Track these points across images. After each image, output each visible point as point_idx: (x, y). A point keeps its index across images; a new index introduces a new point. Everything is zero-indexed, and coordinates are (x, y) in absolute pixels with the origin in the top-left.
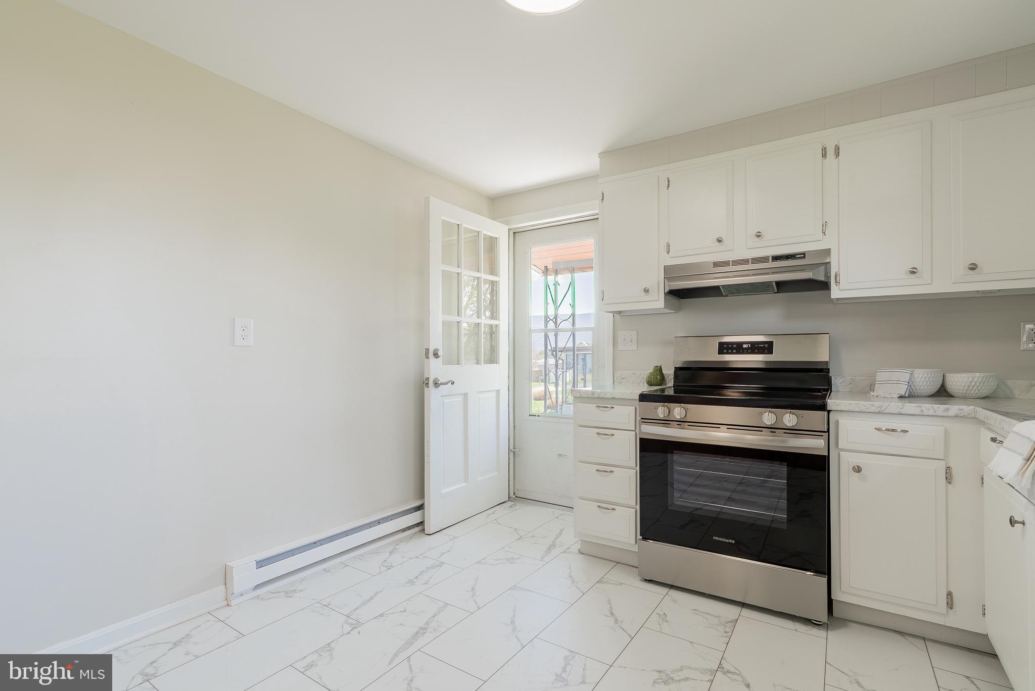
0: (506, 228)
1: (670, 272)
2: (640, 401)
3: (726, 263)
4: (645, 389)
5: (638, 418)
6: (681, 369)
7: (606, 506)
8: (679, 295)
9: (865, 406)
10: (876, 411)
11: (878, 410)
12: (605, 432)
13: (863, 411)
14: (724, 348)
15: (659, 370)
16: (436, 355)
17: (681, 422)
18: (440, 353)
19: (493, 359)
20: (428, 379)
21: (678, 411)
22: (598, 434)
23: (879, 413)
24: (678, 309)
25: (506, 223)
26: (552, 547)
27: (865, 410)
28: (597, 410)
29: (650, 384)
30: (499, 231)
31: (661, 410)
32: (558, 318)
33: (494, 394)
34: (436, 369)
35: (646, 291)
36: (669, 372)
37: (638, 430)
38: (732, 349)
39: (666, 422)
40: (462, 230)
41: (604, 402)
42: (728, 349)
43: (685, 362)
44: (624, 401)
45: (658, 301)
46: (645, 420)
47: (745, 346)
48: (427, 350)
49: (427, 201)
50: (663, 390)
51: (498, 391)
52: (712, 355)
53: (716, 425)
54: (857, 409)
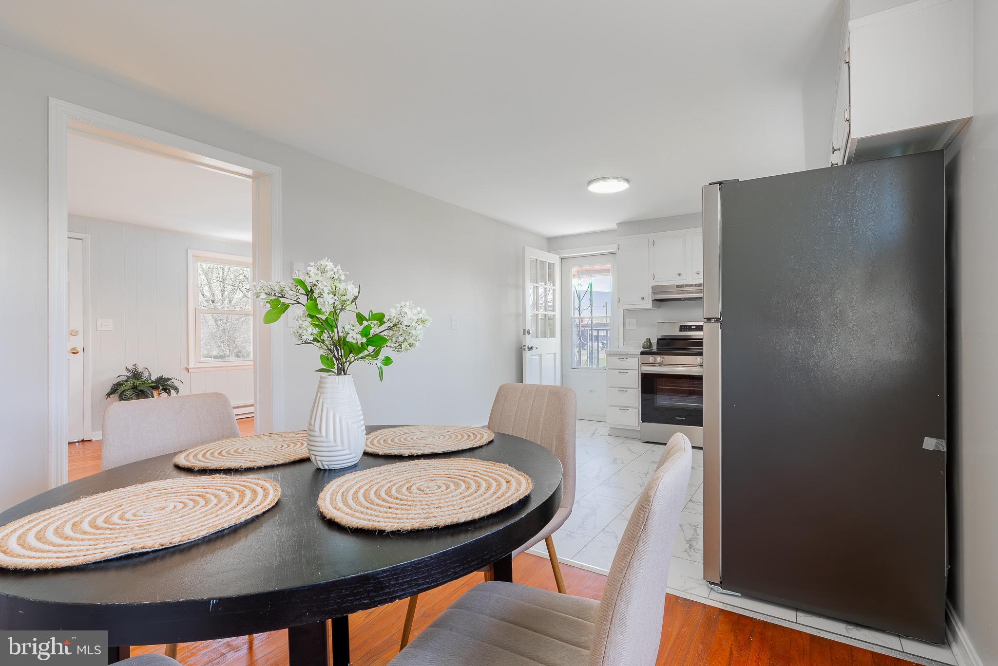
0: (559, 256)
1: (655, 290)
2: (641, 355)
3: (682, 286)
4: (642, 349)
5: (640, 363)
6: (660, 339)
7: (624, 408)
8: (659, 302)
12: (623, 371)
14: (683, 328)
15: (649, 340)
16: (529, 333)
17: (661, 364)
18: (531, 332)
19: (552, 335)
20: (525, 346)
21: (659, 359)
22: (619, 372)
24: (659, 307)
25: (558, 254)
26: (593, 434)
28: (618, 360)
29: (644, 347)
30: (553, 258)
31: (651, 359)
32: (581, 308)
33: (553, 356)
34: (529, 341)
35: (643, 299)
36: (654, 341)
37: (640, 370)
38: (686, 329)
39: (653, 364)
40: (538, 262)
41: (622, 356)
42: (684, 329)
43: (663, 336)
44: (632, 355)
45: (649, 305)
46: (643, 364)
47: (693, 327)
48: (524, 330)
49: (523, 249)
50: (651, 350)
51: (555, 354)
52: (676, 332)
53: (677, 365)
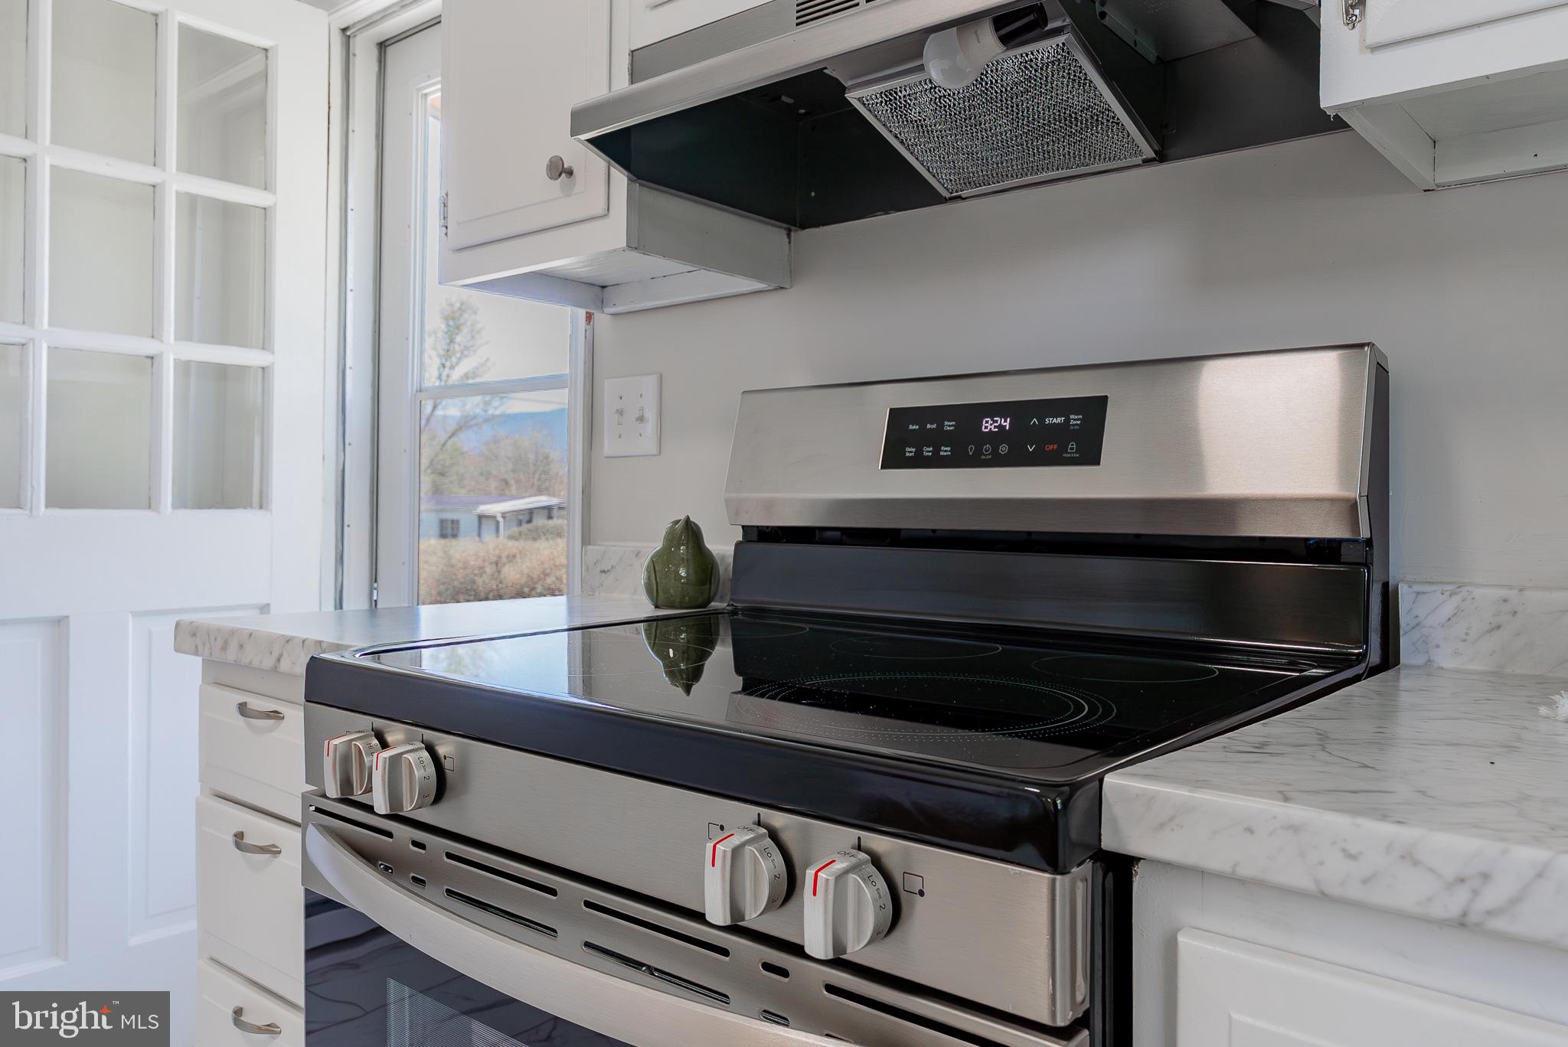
9: (1353, 857)
10: (1438, 911)
11: (1452, 905)
12: (260, 831)
13: (1336, 891)
22: (241, 842)
23: (1461, 923)
27: (1355, 892)
38: (938, 438)
54: (1295, 876)
